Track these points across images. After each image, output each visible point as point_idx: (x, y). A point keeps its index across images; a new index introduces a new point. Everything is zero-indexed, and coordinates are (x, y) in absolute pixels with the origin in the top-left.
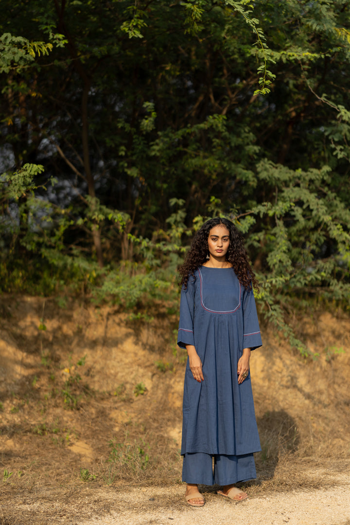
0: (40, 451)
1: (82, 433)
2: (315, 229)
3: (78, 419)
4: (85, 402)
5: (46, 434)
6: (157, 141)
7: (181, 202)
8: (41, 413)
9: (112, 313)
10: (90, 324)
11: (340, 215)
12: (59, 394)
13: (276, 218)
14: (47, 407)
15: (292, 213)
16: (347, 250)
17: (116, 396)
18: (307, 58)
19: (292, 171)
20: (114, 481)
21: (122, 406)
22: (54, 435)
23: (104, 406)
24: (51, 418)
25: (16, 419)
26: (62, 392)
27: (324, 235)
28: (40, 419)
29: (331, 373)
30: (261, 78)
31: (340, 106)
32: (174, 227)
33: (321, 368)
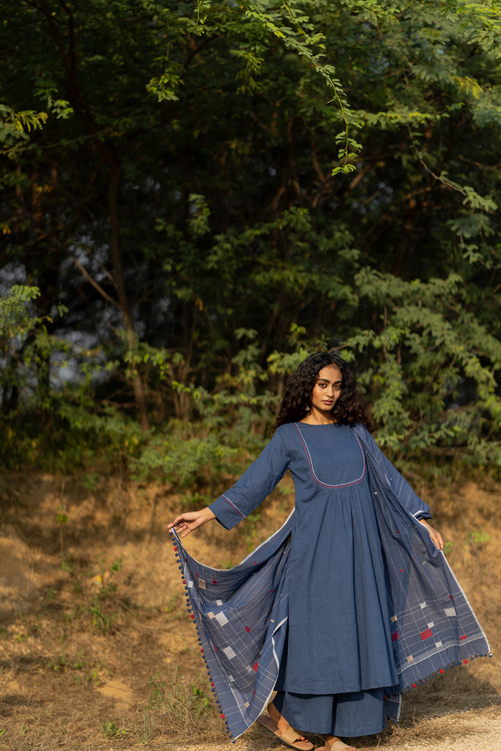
0: (56, 695)
1: (118, 667)
2: (445, 365)
3: (113, 648)
4: (124, 623)
5: (66, 670)
6: (215, 248)
7: (251, 333)
8: (60, 641)
9: (163, 494)
10: (130, 511)
11: (480, 343)
12: (86, 613)
13: (385, 350)
14: (68, 632)
15: (407, 343)
16: (490, 393)
17: (168, 612)
18: (416, 120)
19: (406, 284)
20: (153, 737)
21: (176, 627)
22: (78, 672)
23: (151, 628)
24: (73, 648)
25: (23, 650)
26: (89, 611)
27: (458, 373)
28: (58, 649)
29: (477, 570)
30: (341, 151)
31: (467, 188)
32: (242, 369)
33: (463, 562)
